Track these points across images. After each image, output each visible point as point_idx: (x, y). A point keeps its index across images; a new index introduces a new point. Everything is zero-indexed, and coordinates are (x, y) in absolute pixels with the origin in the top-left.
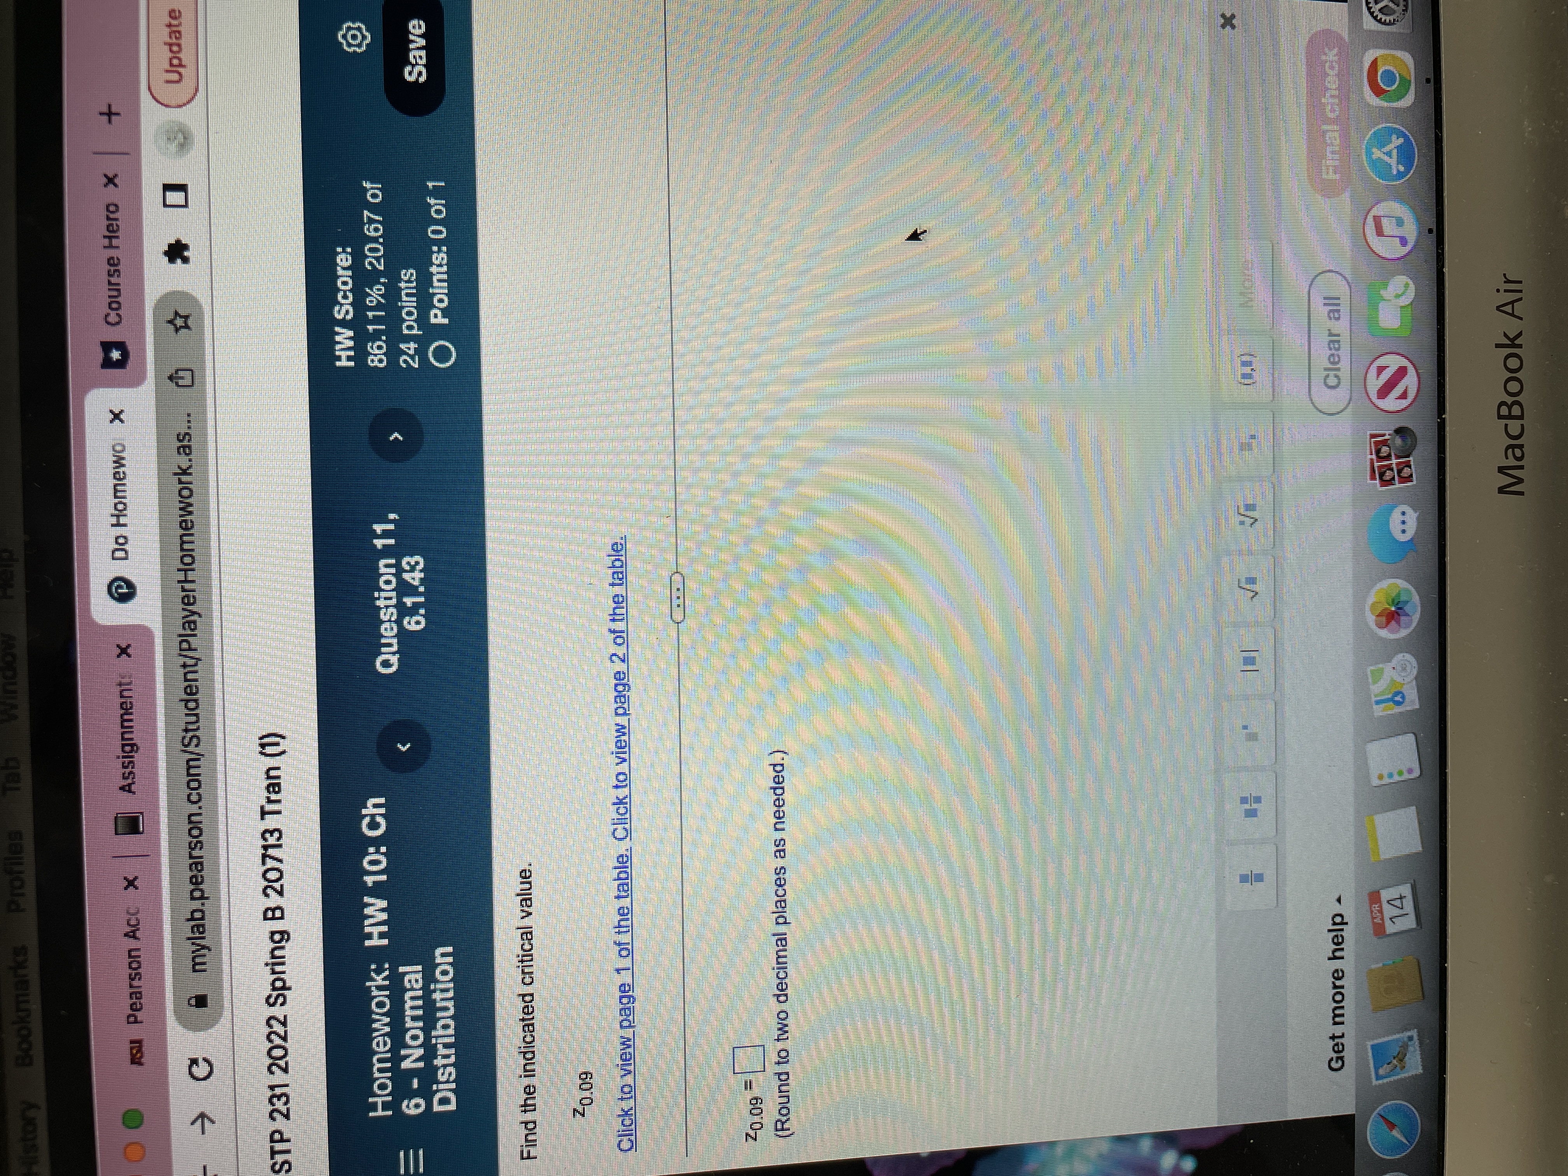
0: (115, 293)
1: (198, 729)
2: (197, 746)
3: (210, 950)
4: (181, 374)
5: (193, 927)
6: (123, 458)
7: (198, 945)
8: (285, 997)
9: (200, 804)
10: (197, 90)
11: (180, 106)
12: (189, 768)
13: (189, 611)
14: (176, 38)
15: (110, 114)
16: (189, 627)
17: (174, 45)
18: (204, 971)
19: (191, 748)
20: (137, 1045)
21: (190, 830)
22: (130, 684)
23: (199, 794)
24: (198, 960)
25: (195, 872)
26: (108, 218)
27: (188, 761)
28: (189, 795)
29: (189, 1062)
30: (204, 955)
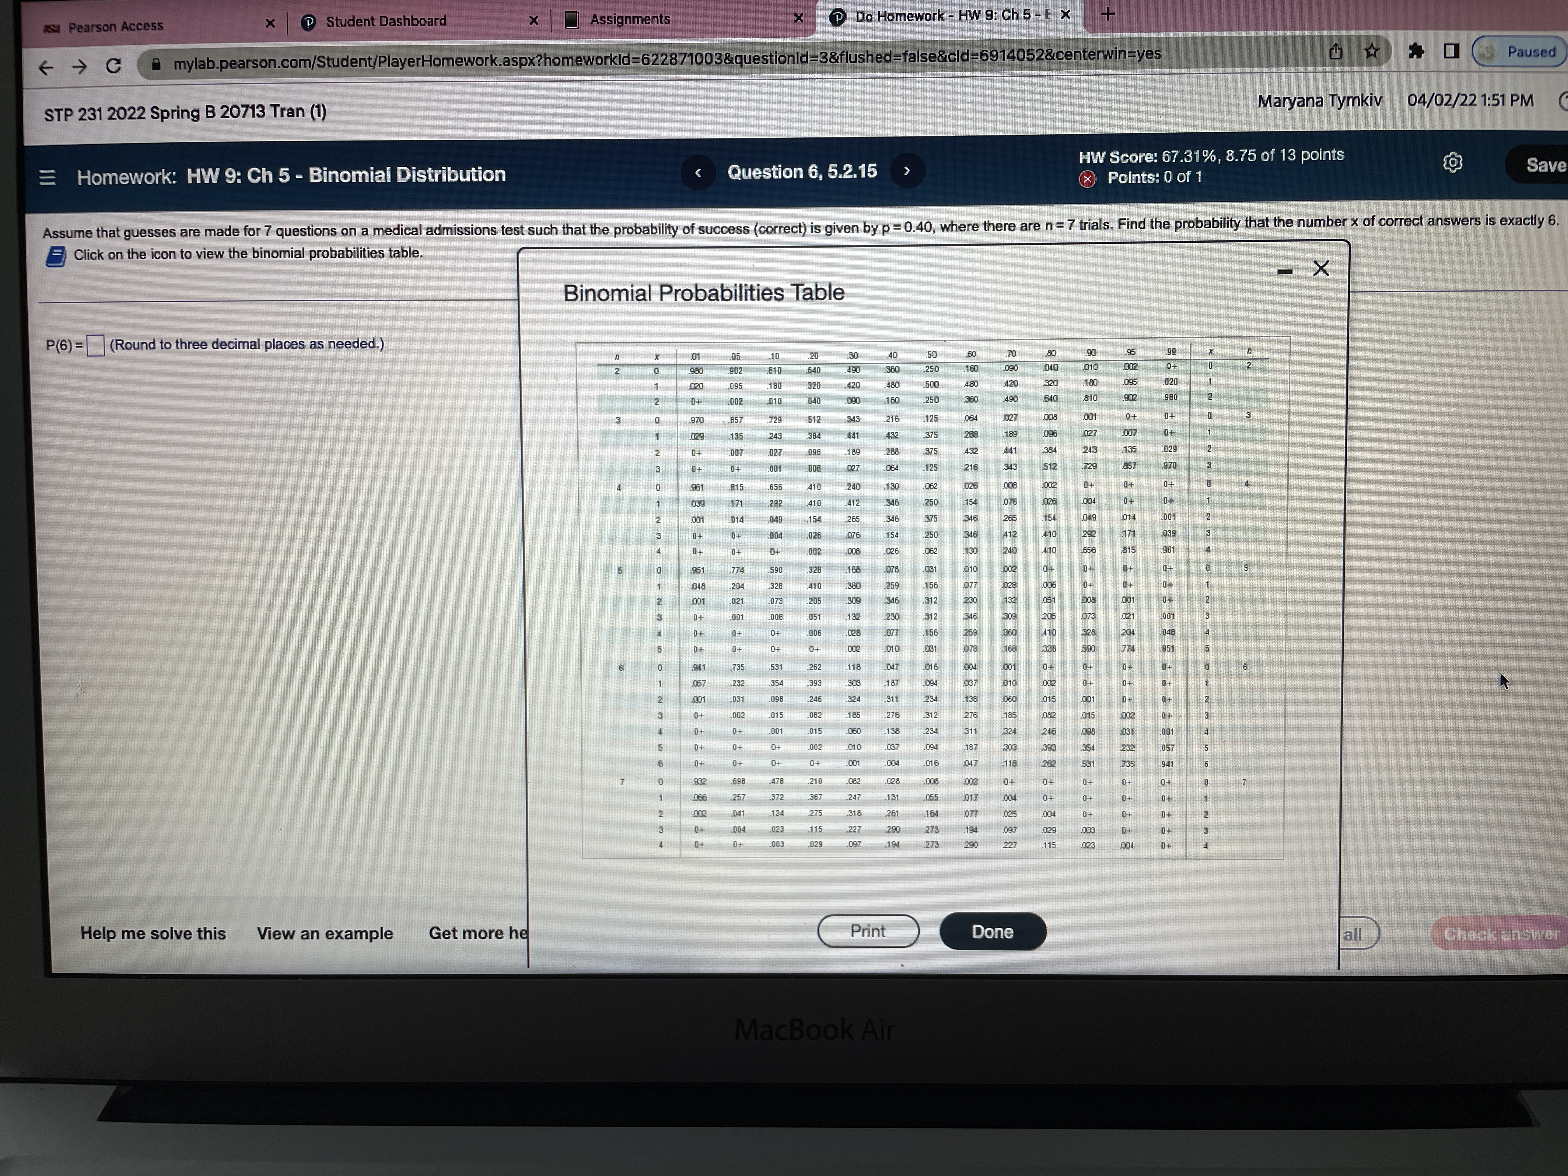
1: (329, 66)
2: (319, 65)
3: (189, 72)
5: (203, 61)
7: (192, 65)
8: (157, 118)
9: (281, 67)
12: (305, 60)
13: (405, 63)
16: (394, 62)
18: (176, 69)
19: (317, 62)
21: (265, 61)
23: (288, 66)
24: (182, 64)
25: (238, 63)
27: (309, 60)
28: (287, 61)
29: (118, 58)
30: (185, 68)
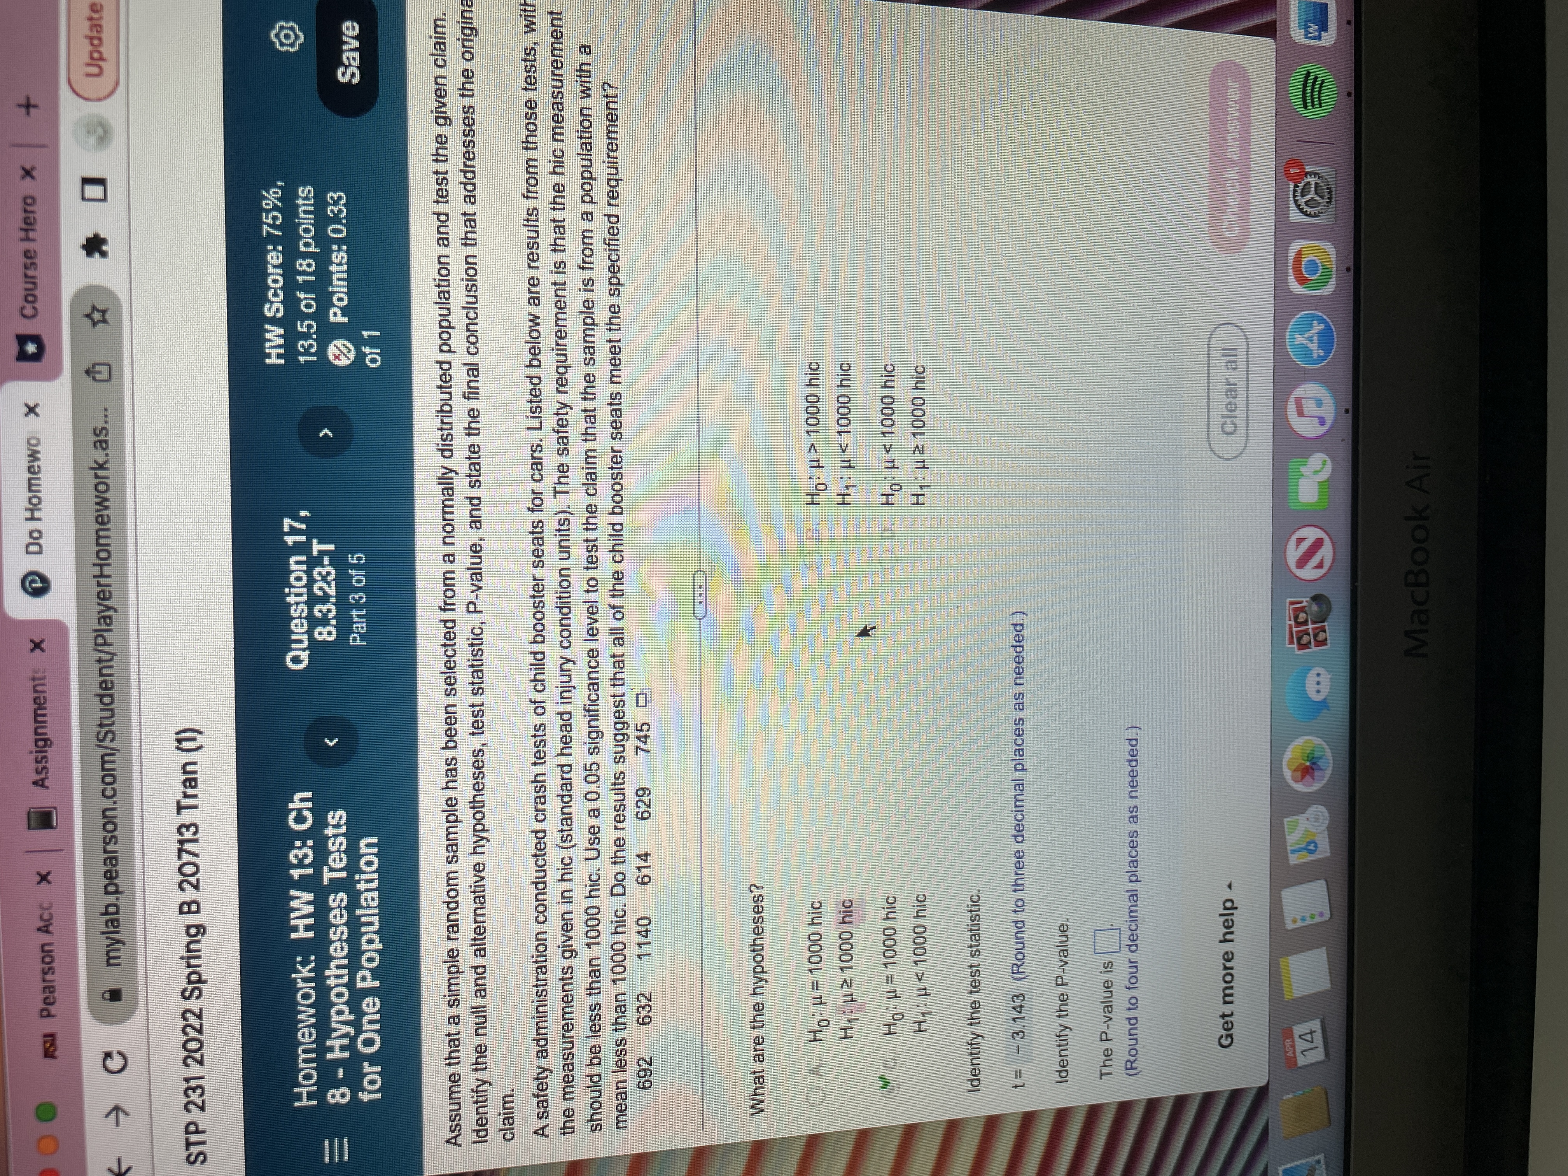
0: (30, 286)
1: (113, 724)
2: (112, 740)
3: (124, 944)
4: (98, 368)
5: (107, 922)
6: (38, 452)
7: (112, 939)
8: (200, 991)
9: (115, 799)
10: (117, 83)
11: (99, 100)
12: (104, 762)
13: (105, 606)
14: (97, 31)
15: (28, 106)
16: (105, 621)
17: (95, 39)
18: (119, 965)
19: (107, 743)
20: (50, 1040)
21: (104, 825)
22: (43, 678)
23: (114, 789)
24: (112, 954)
25: (110, 867)
26: (25, 211)
27: (102, 757)
28: (104, 791)
29: (103, 1056)
30: (118, 950)
